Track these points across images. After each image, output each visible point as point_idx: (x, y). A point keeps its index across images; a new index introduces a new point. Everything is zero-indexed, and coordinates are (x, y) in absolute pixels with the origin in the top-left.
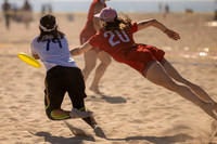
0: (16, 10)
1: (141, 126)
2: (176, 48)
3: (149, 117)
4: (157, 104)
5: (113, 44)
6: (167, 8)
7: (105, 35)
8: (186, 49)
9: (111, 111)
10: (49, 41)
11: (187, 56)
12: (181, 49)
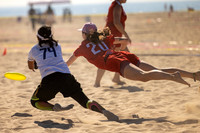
0: (40, 14)
1: (154, 111)
2: (181, 43)
3: (160, 103)
4: (167, 91)
5: (95, 53)
6: (171, 8)
7: (88, 46)
8: (190, 42)
9: (127, 99)
10: (45, 50)
11: (191, 49)
12: (185, 42)
